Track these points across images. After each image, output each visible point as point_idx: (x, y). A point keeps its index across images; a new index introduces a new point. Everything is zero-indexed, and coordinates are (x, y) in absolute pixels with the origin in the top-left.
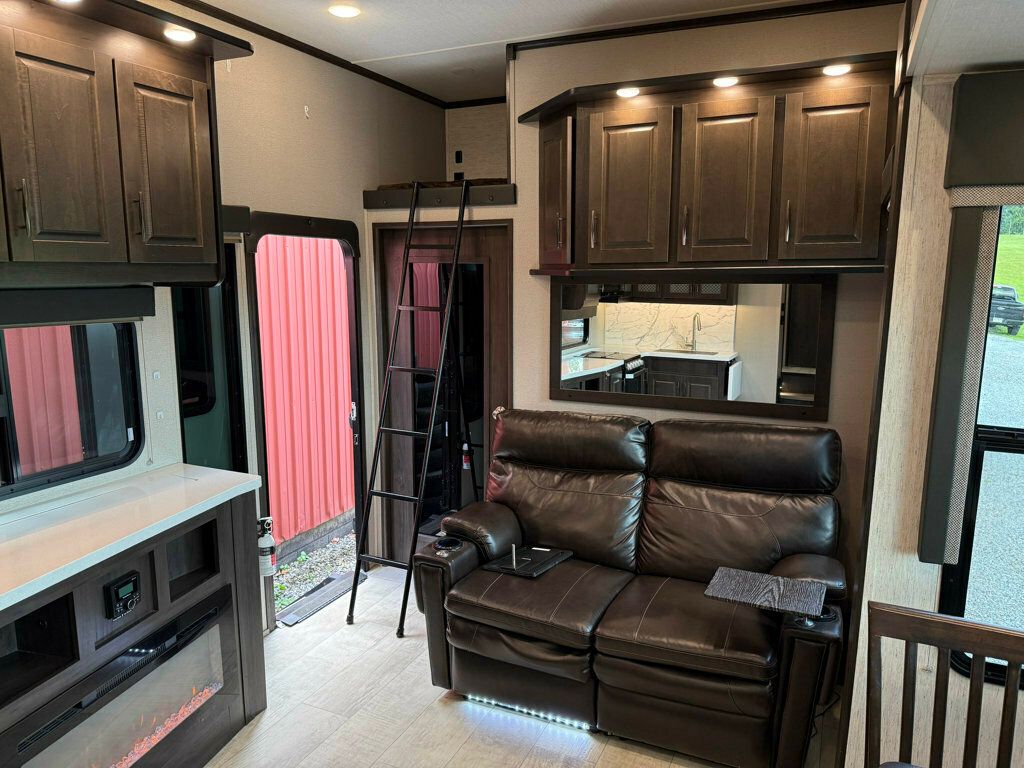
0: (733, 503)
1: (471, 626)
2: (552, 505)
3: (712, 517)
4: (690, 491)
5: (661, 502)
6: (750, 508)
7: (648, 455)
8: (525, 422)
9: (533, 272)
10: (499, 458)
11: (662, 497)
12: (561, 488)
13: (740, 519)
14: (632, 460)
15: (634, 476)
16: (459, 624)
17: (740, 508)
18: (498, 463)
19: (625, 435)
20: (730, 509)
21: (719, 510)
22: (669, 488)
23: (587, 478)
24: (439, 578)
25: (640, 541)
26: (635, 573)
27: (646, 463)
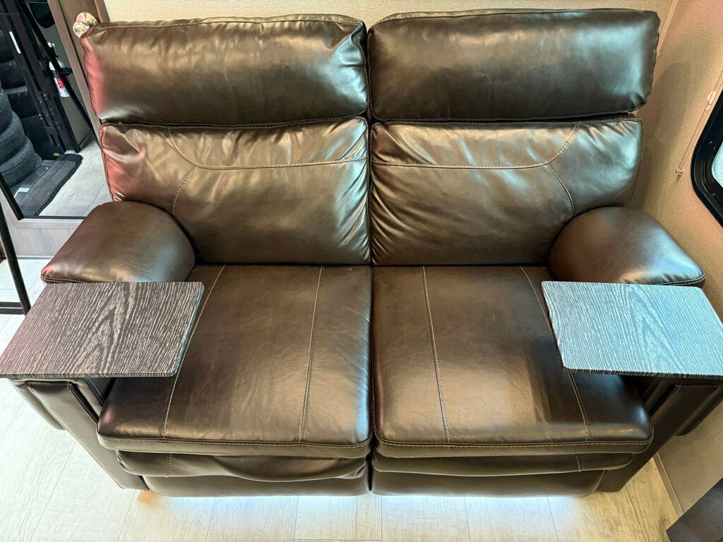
0: (505, 149)
2: (232, 195)
3: (479, 177)
4: (438, 136)
5: (400, 162)
6: (532, 154)
7: (371, 86)
8: (140, 48)
10: (111, 122)
11: (400, 154)
12: (237, 162)
13: (518, 171)
14: (345, 99)
15: (351, 123)
17: (516, 155)
18: (113, 130)
19: (331, 54)
20: (502, 158)
21: (486, 163)
22: (408, 135)
23: (278, 139)
25: (374, 222)
26: (371, 265)
27: (367, 100)
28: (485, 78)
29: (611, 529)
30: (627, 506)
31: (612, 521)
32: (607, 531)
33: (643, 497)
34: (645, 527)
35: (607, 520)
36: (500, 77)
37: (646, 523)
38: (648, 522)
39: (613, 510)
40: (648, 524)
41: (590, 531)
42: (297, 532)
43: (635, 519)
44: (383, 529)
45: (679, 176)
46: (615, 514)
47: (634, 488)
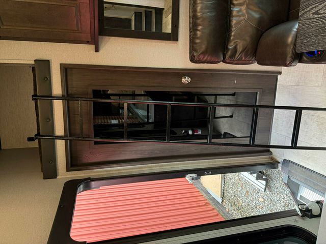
9: (97, 50)
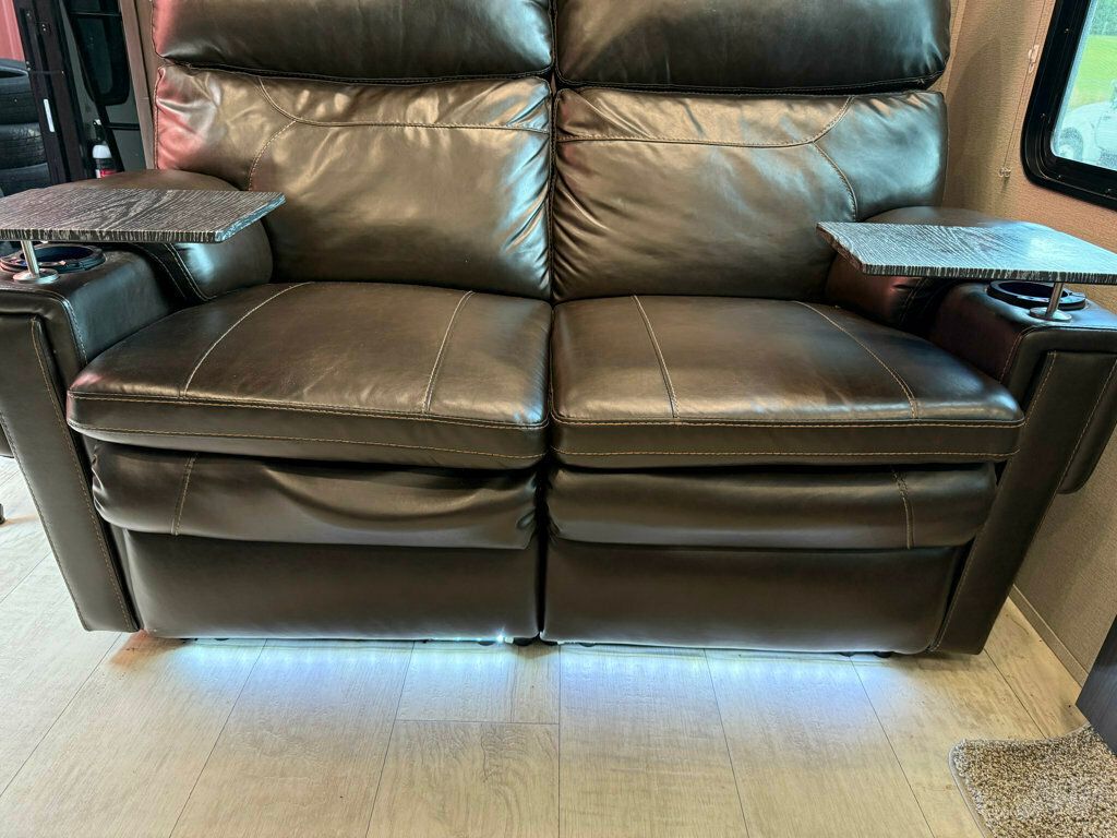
0: (750, 122)
1: (169, 466)
5: (598, 135)
10: (175, 60)
11: (599, 124)
16: (130, 466)
17: (768, 130)
18: (176, 73)
20: (747, 133)
22: (617, 105)
24: (37, 347)
25: (558, 229)
26: (551, 301)
27: (551, 53)
28: (718, 15)
29: (978, 717)
30: (1000, 687)
31: (976, 706)
32: (970, 719)
33: (1025, 676)
34: (1036, 715)
35: (968, 705)
36: (738, 15)
37: (1037, 709)
38: (1040, 708)
39: (975, 692)
40: (1043, 713)
41: (939, 719)
42: (402, 709)
43: (1018, 705)
44: (562, 708)
45: (1006, 180)
46: (980, 696)
47: (1008, 665)
